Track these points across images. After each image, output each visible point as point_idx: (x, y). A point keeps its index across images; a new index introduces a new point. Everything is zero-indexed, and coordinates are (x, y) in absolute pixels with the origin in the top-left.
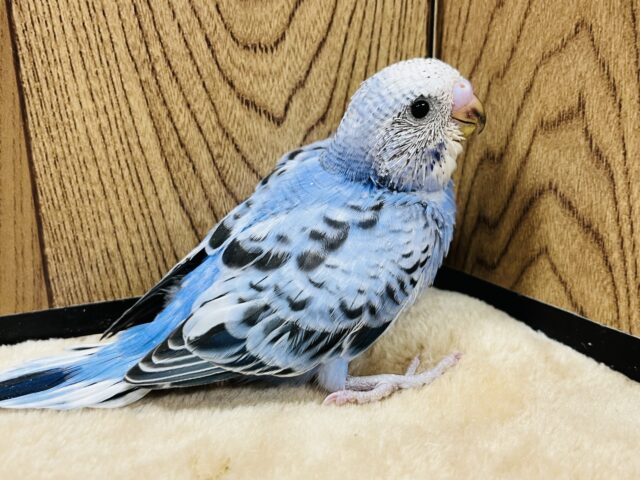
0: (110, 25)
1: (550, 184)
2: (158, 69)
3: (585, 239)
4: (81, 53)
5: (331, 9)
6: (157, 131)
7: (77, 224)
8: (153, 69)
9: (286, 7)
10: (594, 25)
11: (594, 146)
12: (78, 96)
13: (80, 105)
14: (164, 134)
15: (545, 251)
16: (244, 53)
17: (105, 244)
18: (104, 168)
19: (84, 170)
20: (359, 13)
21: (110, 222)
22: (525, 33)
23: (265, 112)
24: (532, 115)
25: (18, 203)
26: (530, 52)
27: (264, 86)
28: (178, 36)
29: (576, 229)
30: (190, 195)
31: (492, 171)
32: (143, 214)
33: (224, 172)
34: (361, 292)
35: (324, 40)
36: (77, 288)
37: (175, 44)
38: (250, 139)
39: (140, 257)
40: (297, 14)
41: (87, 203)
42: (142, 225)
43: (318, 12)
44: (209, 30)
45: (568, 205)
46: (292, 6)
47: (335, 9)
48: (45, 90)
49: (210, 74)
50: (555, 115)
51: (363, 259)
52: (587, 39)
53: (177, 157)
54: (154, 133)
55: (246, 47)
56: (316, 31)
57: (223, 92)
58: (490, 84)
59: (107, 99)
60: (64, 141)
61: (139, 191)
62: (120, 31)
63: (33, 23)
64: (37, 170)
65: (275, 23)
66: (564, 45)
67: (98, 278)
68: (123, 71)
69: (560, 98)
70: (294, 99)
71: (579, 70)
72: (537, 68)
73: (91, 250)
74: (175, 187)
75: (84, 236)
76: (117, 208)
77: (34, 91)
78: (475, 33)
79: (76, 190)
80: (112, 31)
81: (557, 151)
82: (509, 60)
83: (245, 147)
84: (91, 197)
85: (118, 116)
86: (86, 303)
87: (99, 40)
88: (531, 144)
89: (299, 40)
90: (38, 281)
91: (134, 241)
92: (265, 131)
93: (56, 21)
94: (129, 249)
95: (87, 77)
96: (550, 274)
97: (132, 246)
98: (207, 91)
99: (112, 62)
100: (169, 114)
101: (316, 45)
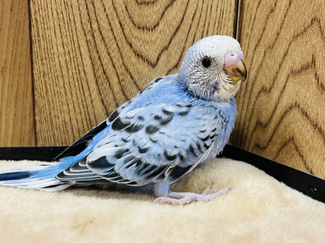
0: (74, 13)
1: (296, 103)
2: (95, 35)
3: (314, 133)
4: (60, 25)
5: (183, 12)
6: (93, 65)
7: (52, 107)
8: (93, 35)
9: (160, 10)
10: (321, 19)
11: (320, 82)
12: (57, 45)
13: (58, 50)
14: (96, 67)
15: (292, 139)
16: (138, 31)
17: (64, 117)
18: (66, 81)
19: (57, 81)
20: (198, 15)
21: (67, 107)
22: (285, 25)
23: (147, 60)
24: (287, 67)
25: (25, 93)
26: (287, 35)
27: (147, 47)
28: (106, 20)
29: (309, 127)
30: (107, 98)
31: (265, 97)
32: (83, 105)
33: (125, 88)
34: (176, 147)
35: (179, 27)
36: (49, 138)
37: (104, 24)
38: (139, 73)
39: (81, 126)
40: (166, 13)
41: (57, 96)
42: (82, 110)
43: (177, 13)
44: (121, 18)
45: (305, 114)
46: (163, 10)
47: (185, 12)
48: (42, 41)
49: (121, 40)
50: (300, 66)
51: (179, 131)
52: (317, 27)
53: (102, 79)
54: (91, 66)
55: (139, 28)
56: (175, 22)
57: (126, 49)
58: (265, 52)
59: (70, 48)
60: (49, 66)
61: (82, 94)
62: (79, 16)
63: (39, 10)
64: (35, 78)
65: (154, 17)
66: (305, 30)
67: (59, 134)
68: (78, 35)
69: (302, 58)
70: (162, 55)
71: (313, 43)
72: (291, 43)
73: (57, 120)
74: (100, 93)
75: (55, 112)
76: (71, 101)
77: (37, 41)
78: (259, 26)
79: (52, 90)
80: (75, 16)
81: (300, 86)
82: (276, 39)
83: (136, 77)
84: (59, 94)
85: (75, 56)
86: (53, 145)
87: (68, 19)
88: (286, 83)
89: (166, 26)
90: (31, 132)
91: (78, 118)
92: (146, 70)
93: (50, 10)
94: (75, 121)
95: (62, 37)
96: (294, 151)
97: (77, 120)
98: (118, 48)
99: (74, 30)
100: (99, 57)
101: (175, 29)
